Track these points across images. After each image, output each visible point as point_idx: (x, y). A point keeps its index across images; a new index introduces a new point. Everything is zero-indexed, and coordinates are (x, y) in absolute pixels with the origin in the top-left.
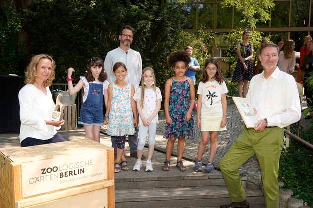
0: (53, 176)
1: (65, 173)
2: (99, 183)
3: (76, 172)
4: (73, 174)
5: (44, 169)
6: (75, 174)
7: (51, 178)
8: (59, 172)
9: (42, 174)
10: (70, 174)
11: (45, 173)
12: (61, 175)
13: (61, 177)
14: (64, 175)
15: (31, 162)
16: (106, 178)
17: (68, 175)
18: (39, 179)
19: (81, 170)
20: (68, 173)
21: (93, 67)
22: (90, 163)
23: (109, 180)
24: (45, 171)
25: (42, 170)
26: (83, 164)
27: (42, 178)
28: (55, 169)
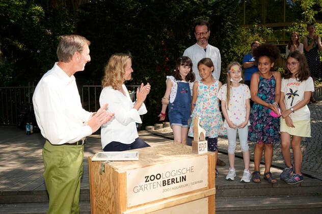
0: (156, 184)
1: (168, 180)
2: (200, 193)
3: (178, 180)
4: (175, 181)
5: (148, 177)
6: (177, 182)
7: (154, 187)
8: (162, 180)
9: (146, 181)
10: (172, 182)
11: (149, 181)
12: (163, 183)
13: (163, 185)
14: (167, 182)
15: (135, 169)
16: (207, 186)
17: (171, 183)
18: (143, 187)
19: (183, 177)
20: (170, 181)
21: (184, 66)
22: (191, 170)
23: (210, 188)
24: (149, 179)
25: (146, 177)
26: (184, 171)
27: (146, 186)
28: (158, 177)
